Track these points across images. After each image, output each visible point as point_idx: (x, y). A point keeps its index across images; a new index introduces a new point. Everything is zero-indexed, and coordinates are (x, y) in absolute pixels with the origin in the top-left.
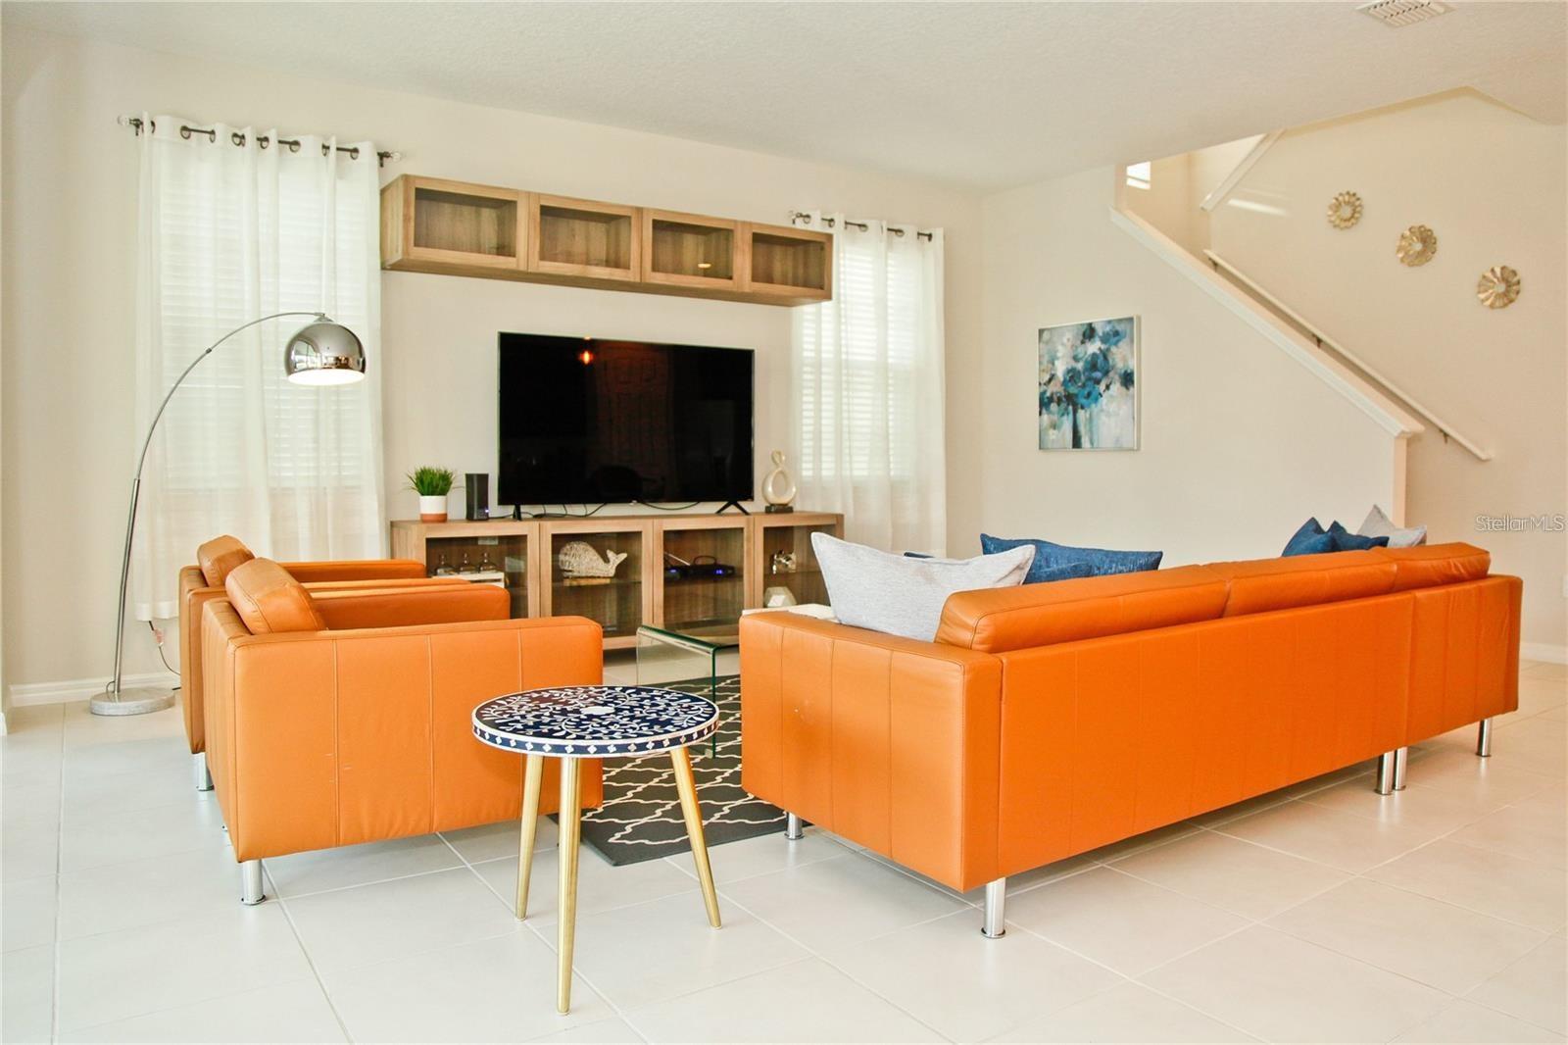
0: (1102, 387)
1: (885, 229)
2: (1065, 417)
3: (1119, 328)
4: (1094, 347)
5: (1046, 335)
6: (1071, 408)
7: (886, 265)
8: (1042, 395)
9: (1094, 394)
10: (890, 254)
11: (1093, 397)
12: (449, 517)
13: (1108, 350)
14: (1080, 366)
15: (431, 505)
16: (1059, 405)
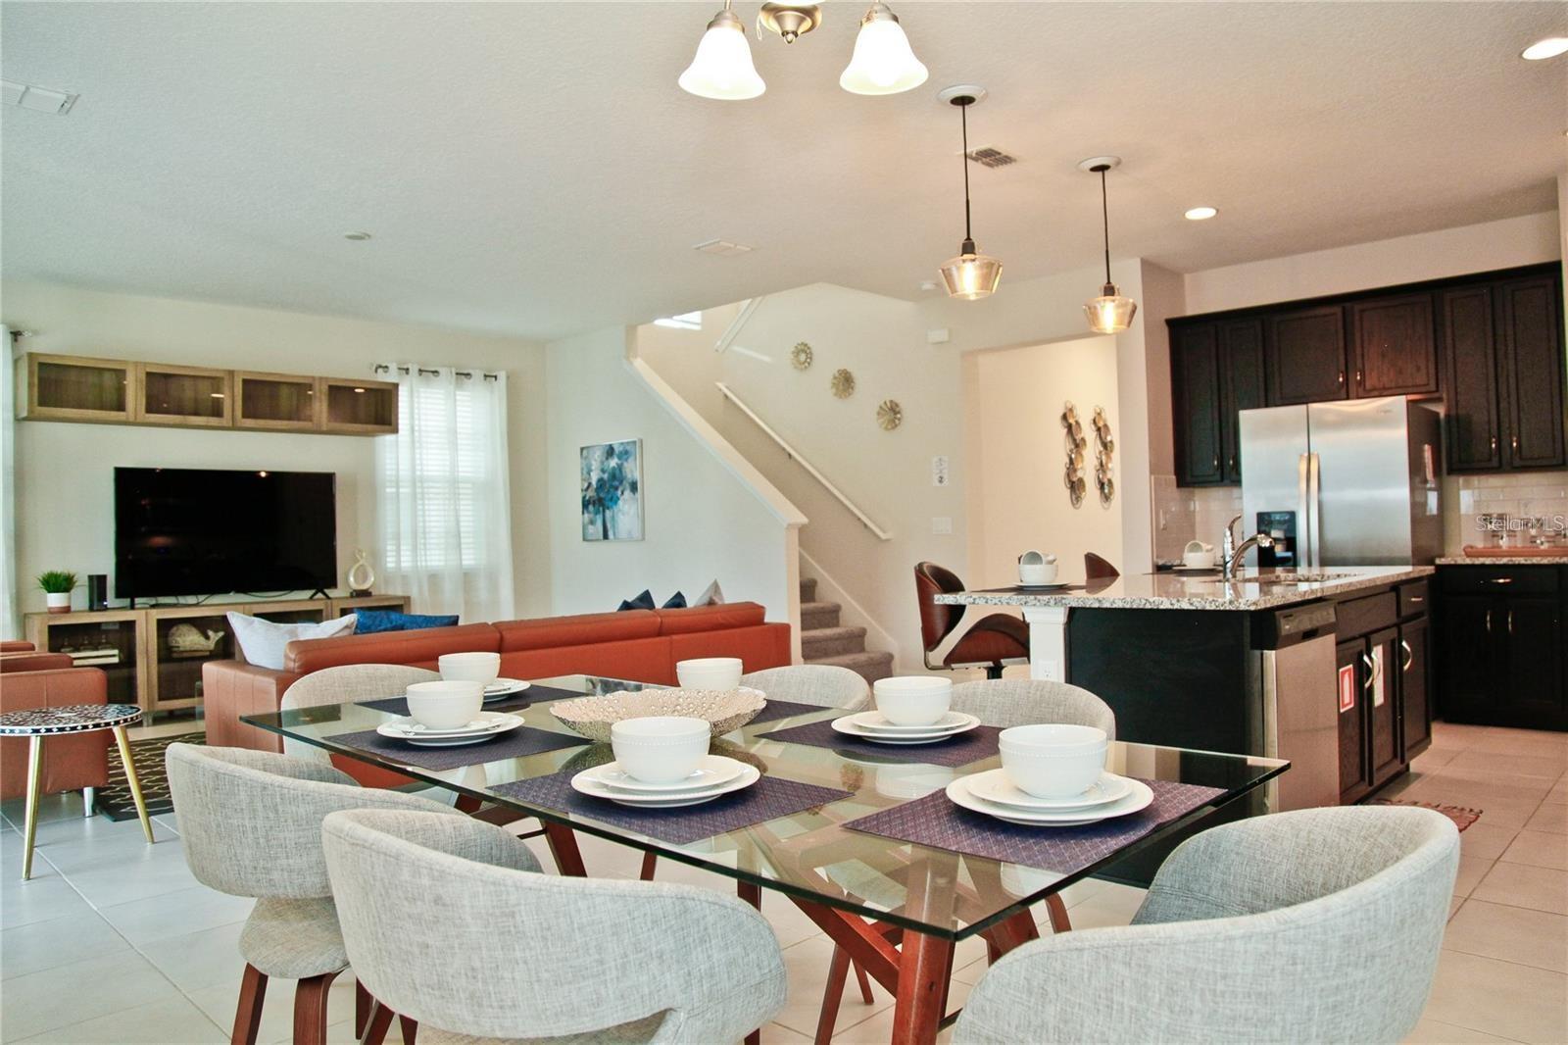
0: (619, 492)
1: (454, 374)
2: (598, 516)
3: (628, 448)
4: (613, 462)
5: (585, 452)
6: (601, 509)
7: (455, 400)
8: (584, 498)
9: (615, 498)
10: (458, 393)
11: (615, 500)
12: (73, 609)
13: (622, 464)
14: (606, 476)
15: (56, 600)
16: (594, 506)
